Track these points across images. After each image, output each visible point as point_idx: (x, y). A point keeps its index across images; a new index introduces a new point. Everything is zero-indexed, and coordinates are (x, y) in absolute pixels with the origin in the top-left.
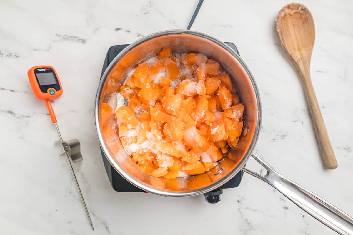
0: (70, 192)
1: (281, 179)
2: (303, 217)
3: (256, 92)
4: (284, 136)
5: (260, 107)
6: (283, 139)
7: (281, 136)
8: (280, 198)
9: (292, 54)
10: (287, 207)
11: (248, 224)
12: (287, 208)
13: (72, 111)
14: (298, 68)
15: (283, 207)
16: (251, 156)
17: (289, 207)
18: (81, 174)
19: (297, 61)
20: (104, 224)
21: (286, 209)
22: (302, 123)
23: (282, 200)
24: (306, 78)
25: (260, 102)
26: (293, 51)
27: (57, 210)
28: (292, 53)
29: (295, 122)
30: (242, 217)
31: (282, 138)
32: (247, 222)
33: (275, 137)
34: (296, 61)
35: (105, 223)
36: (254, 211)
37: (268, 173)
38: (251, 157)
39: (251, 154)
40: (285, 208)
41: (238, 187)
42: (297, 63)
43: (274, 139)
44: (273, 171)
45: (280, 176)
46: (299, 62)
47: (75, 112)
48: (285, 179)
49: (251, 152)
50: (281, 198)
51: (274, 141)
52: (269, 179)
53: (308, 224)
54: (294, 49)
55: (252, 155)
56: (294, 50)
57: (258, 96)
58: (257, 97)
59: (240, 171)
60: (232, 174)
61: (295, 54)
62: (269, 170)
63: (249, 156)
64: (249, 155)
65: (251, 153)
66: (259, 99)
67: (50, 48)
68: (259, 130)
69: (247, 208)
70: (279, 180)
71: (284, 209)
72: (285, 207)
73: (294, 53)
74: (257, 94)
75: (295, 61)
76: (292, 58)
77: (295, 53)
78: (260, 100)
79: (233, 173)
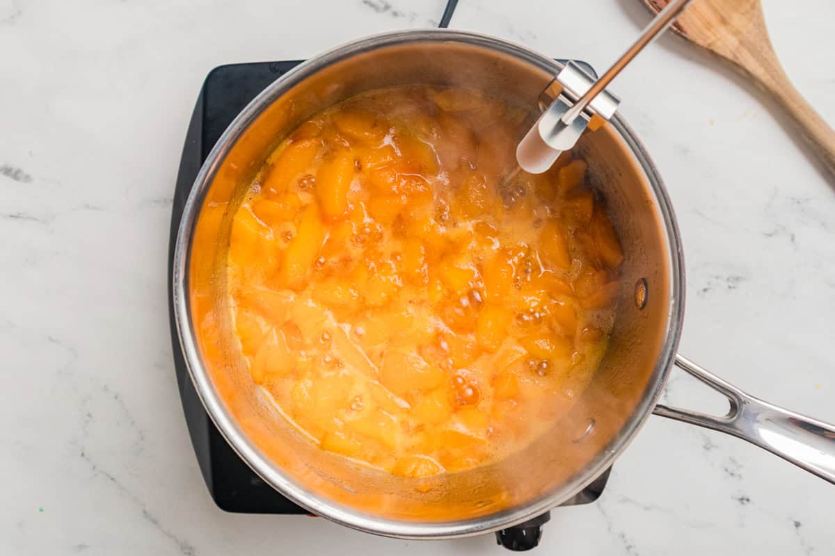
0: (83, 455)
2: (794, 527)
4: (737, 279)
6: (734, 288)
7: (728, 280)
8: (726, 470)
9: (710, 45)
10: (747, 495)
11: (629, 548)
12: (748, 500)
13: (87, 206)
14: (742, 72)
15: (732, 497)
16: (675, 366)
17: (750, 498)
18: (116, 397)
19: (735, 56)
20: (187, 551)
21: (743, 503)
22: (793, 239)
23: (732, 474)
24: (781, 92)
26: (709, 34)
27: (41, 510)
28: (709, 41)
29: (770, 235)
30: (609, 529)
31: (730, 287)
32: (625, 541)
33: (709, 284)
34: (730, 56)
35: (191, 548)
36: (646, 509)
37: (734, 407)
38: (674, 369)
39: (673, 361)
40: (742, 499)
42: (737, 62)
43: (705, 290)
46: (738, 55)
47: (95, 208)
49: (672, 352)
50: (729, 470)
51: (707, 294)
53: (812, 549)
54: (709, 26)
55: (677, 363)
56: (709, 30)
61: (719, 39)
62: (734, 397)
64: (668, 365)
65: (670, 358)
67: (20, 13)
69: (625, 500)
71: (738, 503)
72: (741, 497)
73: (713, 38)
75: (724, 58)
76: (712, 52)
77: (715, 35)
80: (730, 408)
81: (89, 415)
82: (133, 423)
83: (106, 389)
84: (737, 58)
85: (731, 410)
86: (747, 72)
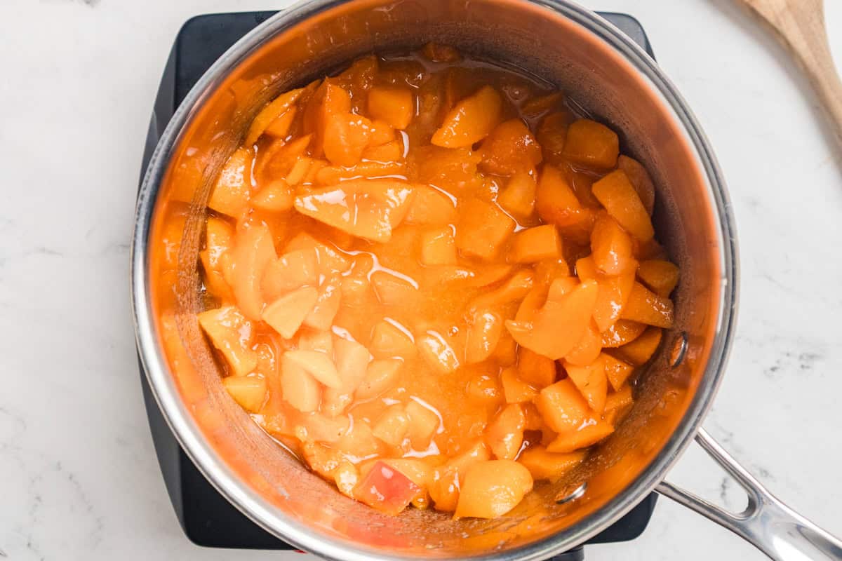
0: (29, 545)
1: (799, 528)
3: (723, 211)
4: (812, 357)
5: (734, 263)
6: (808, 367)
7: (801, 357)
13: (43, 250)
16: (694, 441)
18: (71, 478)
25: (735, 247)
31: (805, 364)
33: (778, 362)
37: (752, 506)
38: (693, 445)
39: (694, 434)
41: (637, 539)
43: (773, 369)
44: (770, 500)
45: (794, 519)
47: (51, 252)
48: (811, 530)
49: (695, 424)
51: (775, 374)
52: (755, 528)
55: (697, 438)
57: (729, 225)
58: (726, 226)
59: (652, 492)
60: (619, 503)
62: (754, 493)
63: (684, 442)
64: (686, 439)
65: (691, 431)
66: (731, 235)
68: (726, 347)
70: (789, 533)
74: (726, 219)
78: (734, 240)
79: (624, 499)
80: (747, 506)
81: (38, 498)
82: (90, 509)
83: (59, 467)
84: (779, 24)
85: (747, 509)
86: (788, 44)
